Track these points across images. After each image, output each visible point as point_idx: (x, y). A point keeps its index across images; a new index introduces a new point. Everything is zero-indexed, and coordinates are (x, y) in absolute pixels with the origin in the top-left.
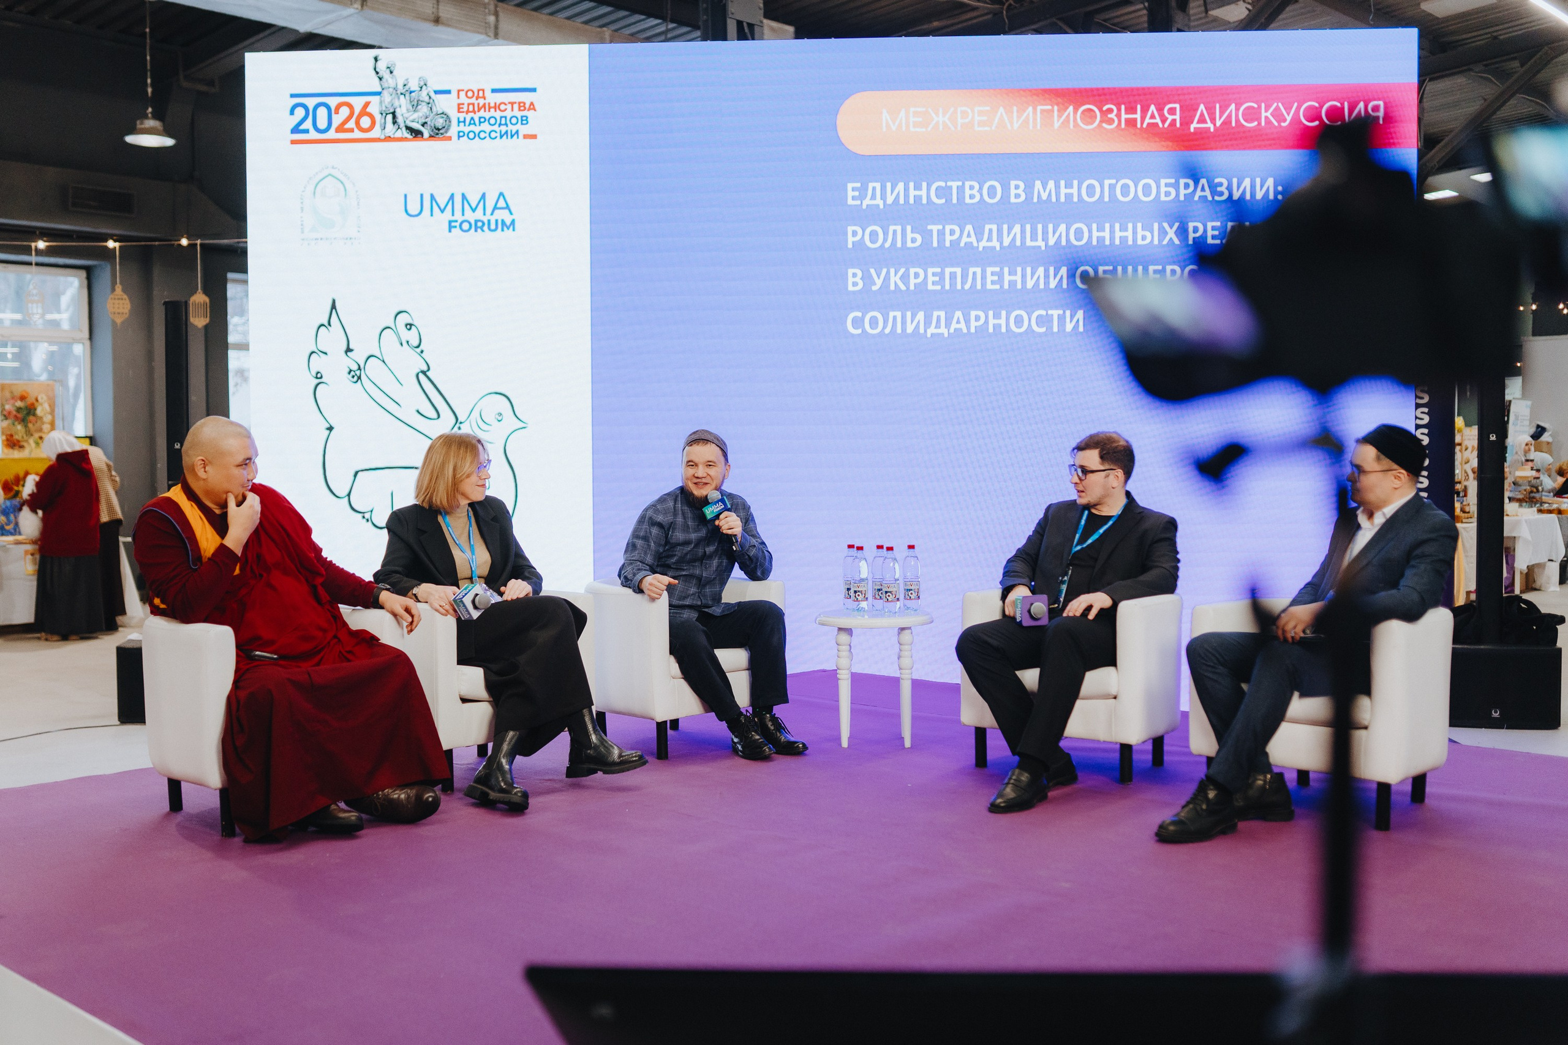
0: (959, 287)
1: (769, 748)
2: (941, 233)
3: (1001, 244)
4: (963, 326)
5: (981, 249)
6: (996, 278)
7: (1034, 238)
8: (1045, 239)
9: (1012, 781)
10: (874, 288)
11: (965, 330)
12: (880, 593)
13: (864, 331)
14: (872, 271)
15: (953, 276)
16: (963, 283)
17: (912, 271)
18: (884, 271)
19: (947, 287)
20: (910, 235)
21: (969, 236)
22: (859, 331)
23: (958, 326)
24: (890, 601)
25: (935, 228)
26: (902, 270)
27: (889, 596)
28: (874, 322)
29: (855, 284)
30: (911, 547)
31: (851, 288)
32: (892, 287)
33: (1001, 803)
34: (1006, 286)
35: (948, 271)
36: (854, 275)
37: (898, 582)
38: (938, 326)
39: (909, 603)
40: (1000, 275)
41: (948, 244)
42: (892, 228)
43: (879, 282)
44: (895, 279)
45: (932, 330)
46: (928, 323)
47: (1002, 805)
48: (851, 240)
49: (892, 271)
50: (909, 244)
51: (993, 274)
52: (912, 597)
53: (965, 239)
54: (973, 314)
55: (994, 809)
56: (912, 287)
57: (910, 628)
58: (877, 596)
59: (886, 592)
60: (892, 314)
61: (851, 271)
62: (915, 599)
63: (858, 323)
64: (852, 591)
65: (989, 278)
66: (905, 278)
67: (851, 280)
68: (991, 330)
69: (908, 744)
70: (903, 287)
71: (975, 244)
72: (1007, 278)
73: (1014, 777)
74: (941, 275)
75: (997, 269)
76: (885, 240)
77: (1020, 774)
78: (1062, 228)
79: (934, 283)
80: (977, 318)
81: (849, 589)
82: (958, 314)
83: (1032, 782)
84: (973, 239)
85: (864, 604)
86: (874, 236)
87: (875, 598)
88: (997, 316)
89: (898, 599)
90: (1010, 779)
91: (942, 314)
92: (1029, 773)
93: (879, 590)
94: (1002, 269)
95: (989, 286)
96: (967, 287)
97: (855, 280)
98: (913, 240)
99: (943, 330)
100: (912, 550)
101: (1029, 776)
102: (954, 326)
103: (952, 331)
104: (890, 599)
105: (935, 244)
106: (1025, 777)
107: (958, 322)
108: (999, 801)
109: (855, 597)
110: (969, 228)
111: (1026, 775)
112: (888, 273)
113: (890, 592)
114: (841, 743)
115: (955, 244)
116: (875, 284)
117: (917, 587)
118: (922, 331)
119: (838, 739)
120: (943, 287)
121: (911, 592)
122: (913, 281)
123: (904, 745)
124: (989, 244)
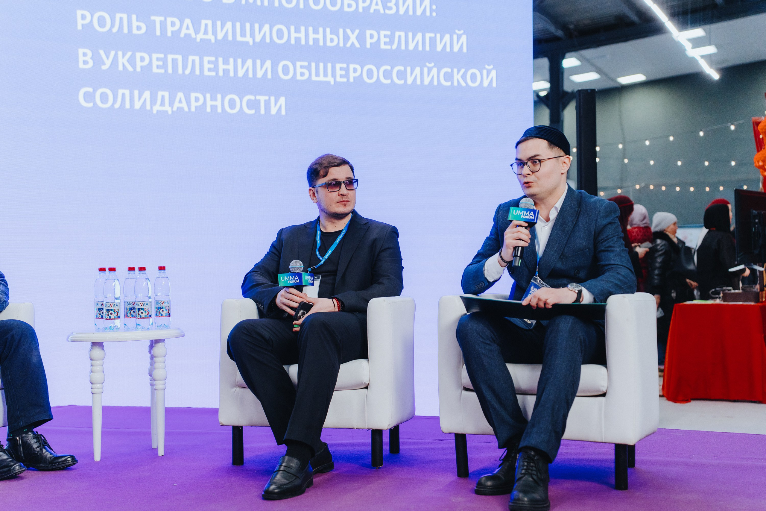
0: (180, 71)
1: (20, 466)
2: (163, 25)
3: (216, 38)
4: (184, 105)
5: (198, 40)
6: (212, 66)
7: (243, 35)
8: (252, 35)
9: (282, 468)
10: (104, 67)
11: (186, 109)
12: (132, 312)
13: (95, 104)
14: (102, 52)
15: (175, 61)
16: (184, 67)
17: (138, 55)
18: (113, 53)
19: (170, 71)
20: (135, 23)
21: (188, 28)
22: (91, 105)
23: (180, 105)
24: (143, 318)
25: (158, 19)
26: (129, 54)
27: (142, 313)
28: (104, 98)
29: (85, 62)
30: (162, 268)
31: (81, 65)
32: (121, 68)
33: (274, 489)
34: (221, 73)
35: (170, 57)
36: (85, 55)
37: (150, 300)
38: (162, 104)
39: (160, 320)
40: (216, 63)
41: (169, 34)
42: (118, 16)
43: (108, 63)
44: (123, 60)
45: (157, 108)
46: (153, 102)
47: (276, 491)
48: (80, 23)
49: (120, 54)
50: (135, 31)
51: (209, 62)
52: (164, 314)
53: (184, 31)
54: (193, 95)
55: (268, 496)
56: (138, 69)
57: (163, 341)
58: (129, 315)
59: (139, 310)
60: (121, 92)
61: (81, 51)
62: (166, 316)
63: (89, 97)
64: (104, 311)
65: (206, 66)
66: (132, 61)
67: (81, 58)
68: (209, 110)
69: (161, 452)
70: (130, 69)
71: (193, 36)
72: (221, 67)
73: (284, 464)
74: (165, 60)
75: (213, 59)
76: (112, 26)
77: (289, 461)
78: (266, 27)
79: (158, 67)
80: (197, 99)
81: (100, 310)
82: (180, 95)
83: (302, 468)
84: (191, 31)
85: (117, 322)
86: (102, 22)
87: (127, 317)
88: (214, 98)
89: (150, 316)
90: (281, 466)
91: (166, 94)
92: (298, 459)
93: (131, 309)
94: (217, 60)
95: (206, 73)
96: (187, 72)
97: (85, 58)
98: (139, 28)
99: (167, 108)
100: (162, 271)
101: (299, 462)
102: (177, 105)
103: (175, 109)
104: (143, 316)
105: (158, 33)
106: (294, 463)
107: (180, 102)
108: (272, 487)
109: (108, 315)
110: (188, 21)
111: (296, 461)
112: (116, 56)
113: (143, 309)
114: (94, 458)
115: (176, 34)
116: (104, 64)
117: (168, 305)
118: (148, 107)
119: (92, 455)
120: (166, 71)
121: (162, 310)
122: (139, 64)
123: (157, 454)
124: (205, 37)
